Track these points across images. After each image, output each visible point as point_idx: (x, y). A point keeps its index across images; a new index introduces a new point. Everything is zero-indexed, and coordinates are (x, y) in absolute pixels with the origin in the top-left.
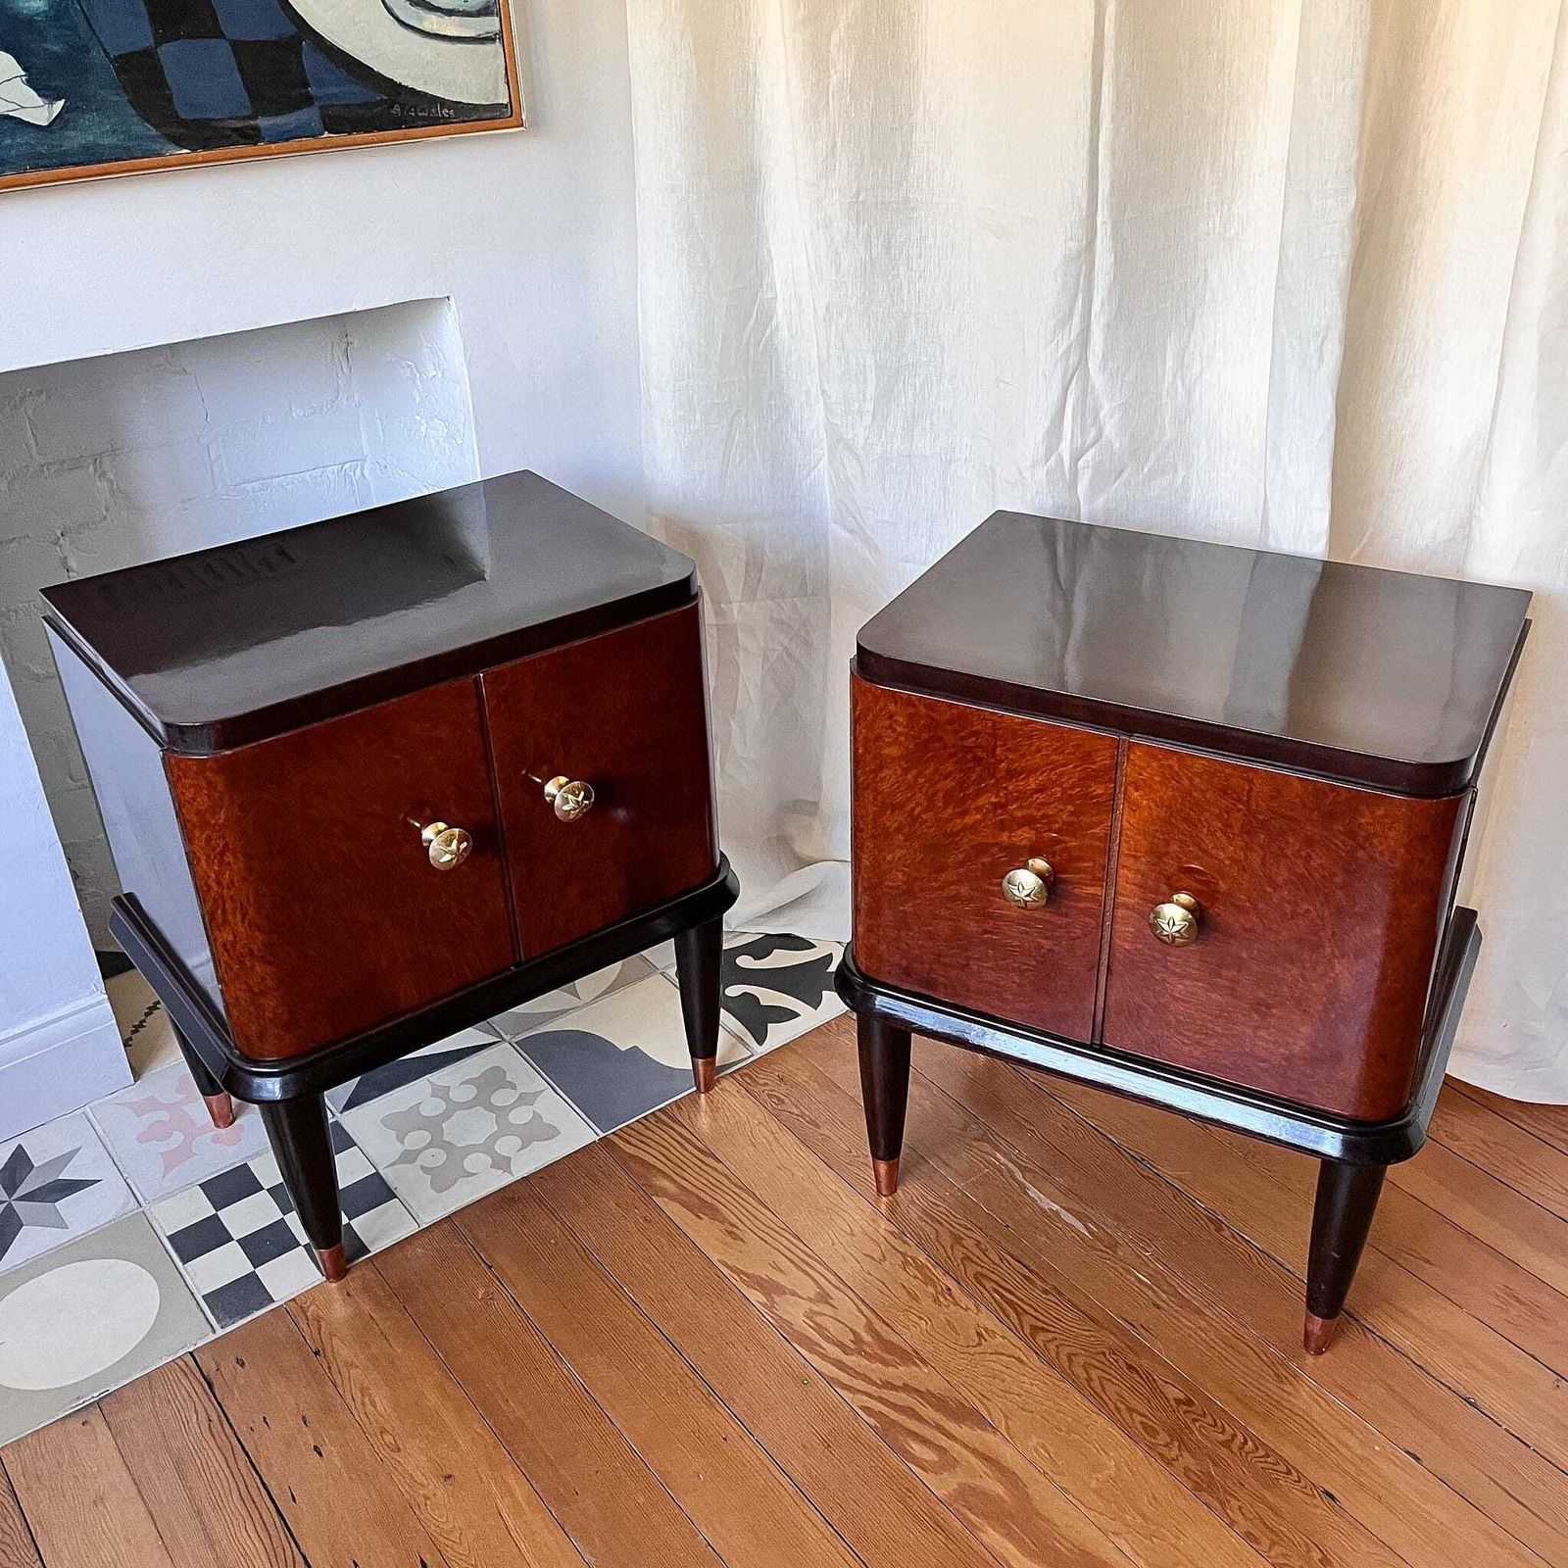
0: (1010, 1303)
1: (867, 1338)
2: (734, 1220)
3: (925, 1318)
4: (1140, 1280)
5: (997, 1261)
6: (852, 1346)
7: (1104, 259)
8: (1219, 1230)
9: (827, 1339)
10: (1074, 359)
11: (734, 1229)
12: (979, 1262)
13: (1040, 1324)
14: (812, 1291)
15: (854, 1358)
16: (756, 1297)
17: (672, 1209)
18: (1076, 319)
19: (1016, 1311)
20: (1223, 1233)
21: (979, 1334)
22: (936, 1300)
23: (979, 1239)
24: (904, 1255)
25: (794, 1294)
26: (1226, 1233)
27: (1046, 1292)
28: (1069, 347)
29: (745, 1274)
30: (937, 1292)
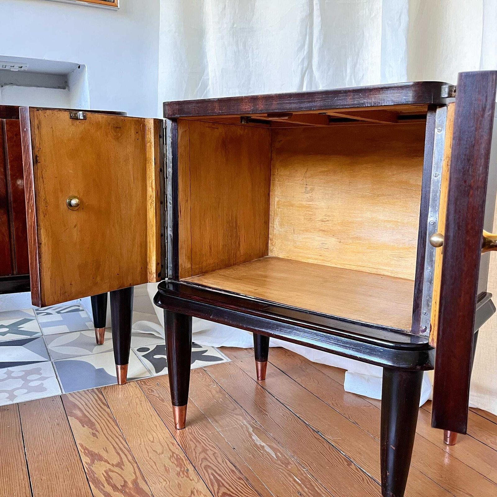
0: (217, 481)
1: (130, 485)
2: (99, 429)
3: (167, 480)
4: (295, 480)
5: (221, 462)
6: (120, 487)
7: (317, 20)
8: (349, 465)
9: (109, 483)
10: (306, 64)
11: (97, 433)
12: (211, 461)
13: (229, 492)
14: (116, 460)
15: (117, 493)
16: (86, 460)
17: (74, 422)
18: (306, 46)
19: (219, 486)
20: (351, 467)
21: (192, 492)
22: (178, 474)
23: (216, 452)
24: (173, 453)
25: (106, 461)
26: (353, 466)
27: (240, 478)
28: (303, 59)
29: (88, 450)
30: (181, 470)
